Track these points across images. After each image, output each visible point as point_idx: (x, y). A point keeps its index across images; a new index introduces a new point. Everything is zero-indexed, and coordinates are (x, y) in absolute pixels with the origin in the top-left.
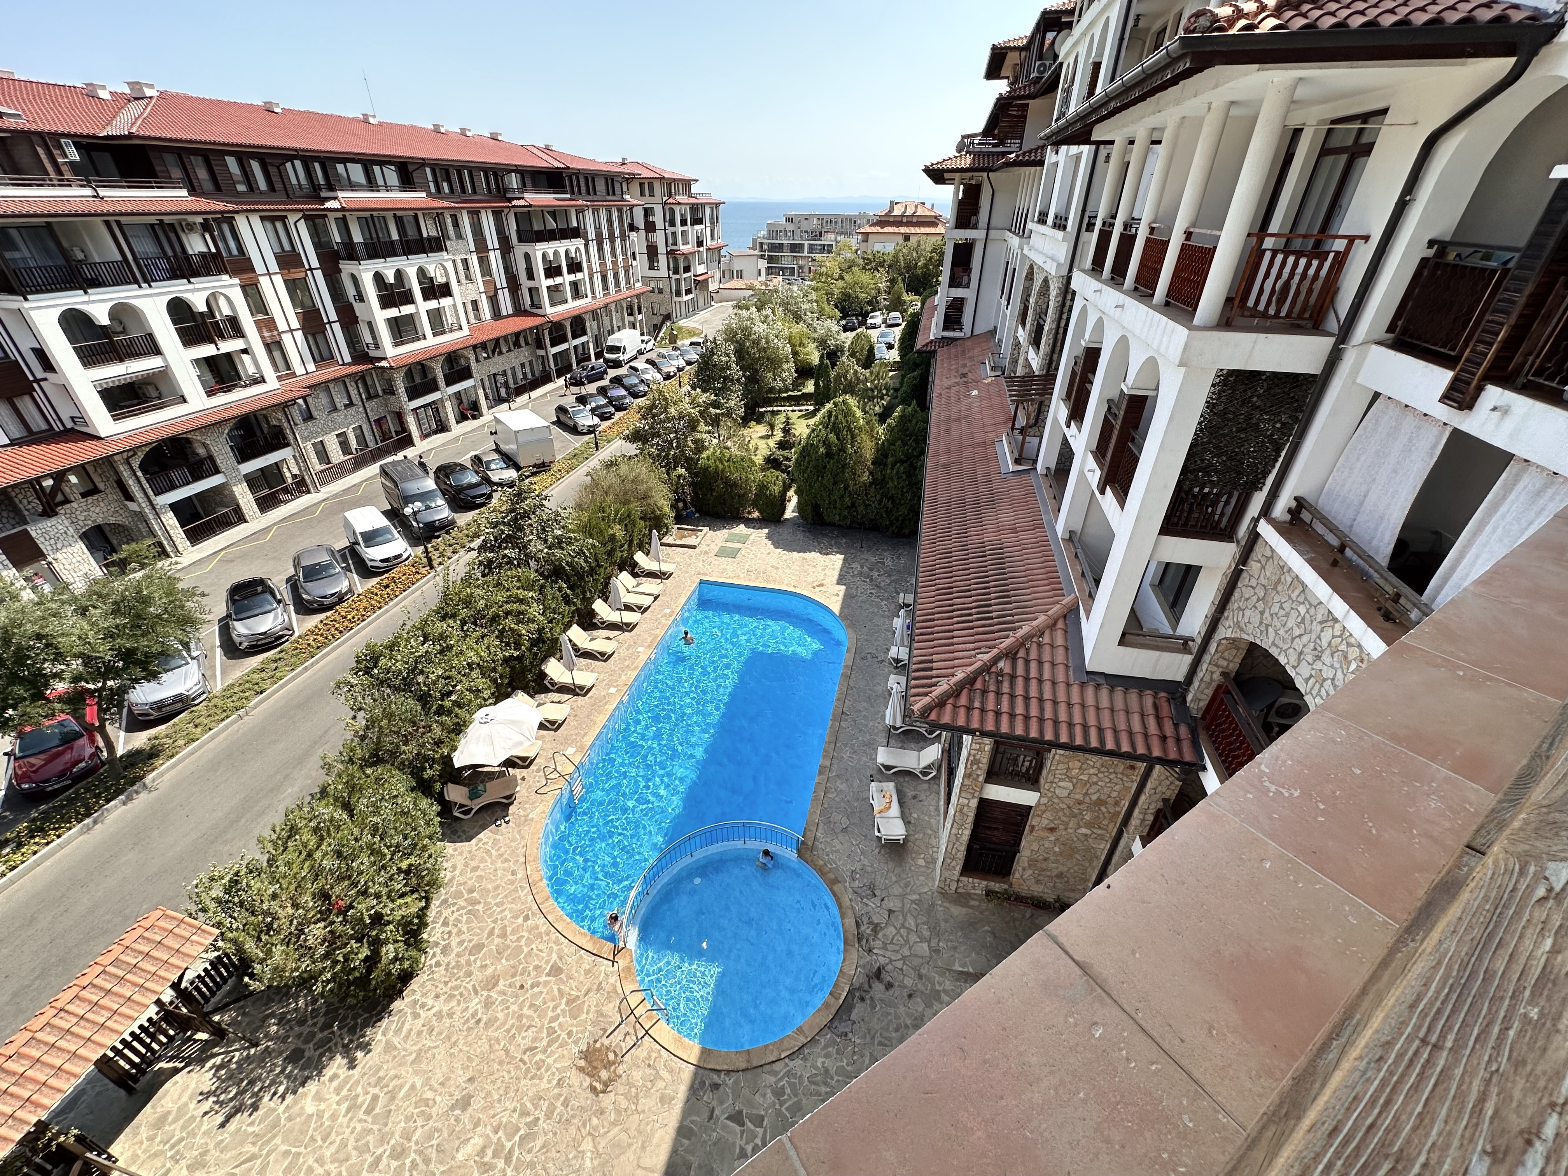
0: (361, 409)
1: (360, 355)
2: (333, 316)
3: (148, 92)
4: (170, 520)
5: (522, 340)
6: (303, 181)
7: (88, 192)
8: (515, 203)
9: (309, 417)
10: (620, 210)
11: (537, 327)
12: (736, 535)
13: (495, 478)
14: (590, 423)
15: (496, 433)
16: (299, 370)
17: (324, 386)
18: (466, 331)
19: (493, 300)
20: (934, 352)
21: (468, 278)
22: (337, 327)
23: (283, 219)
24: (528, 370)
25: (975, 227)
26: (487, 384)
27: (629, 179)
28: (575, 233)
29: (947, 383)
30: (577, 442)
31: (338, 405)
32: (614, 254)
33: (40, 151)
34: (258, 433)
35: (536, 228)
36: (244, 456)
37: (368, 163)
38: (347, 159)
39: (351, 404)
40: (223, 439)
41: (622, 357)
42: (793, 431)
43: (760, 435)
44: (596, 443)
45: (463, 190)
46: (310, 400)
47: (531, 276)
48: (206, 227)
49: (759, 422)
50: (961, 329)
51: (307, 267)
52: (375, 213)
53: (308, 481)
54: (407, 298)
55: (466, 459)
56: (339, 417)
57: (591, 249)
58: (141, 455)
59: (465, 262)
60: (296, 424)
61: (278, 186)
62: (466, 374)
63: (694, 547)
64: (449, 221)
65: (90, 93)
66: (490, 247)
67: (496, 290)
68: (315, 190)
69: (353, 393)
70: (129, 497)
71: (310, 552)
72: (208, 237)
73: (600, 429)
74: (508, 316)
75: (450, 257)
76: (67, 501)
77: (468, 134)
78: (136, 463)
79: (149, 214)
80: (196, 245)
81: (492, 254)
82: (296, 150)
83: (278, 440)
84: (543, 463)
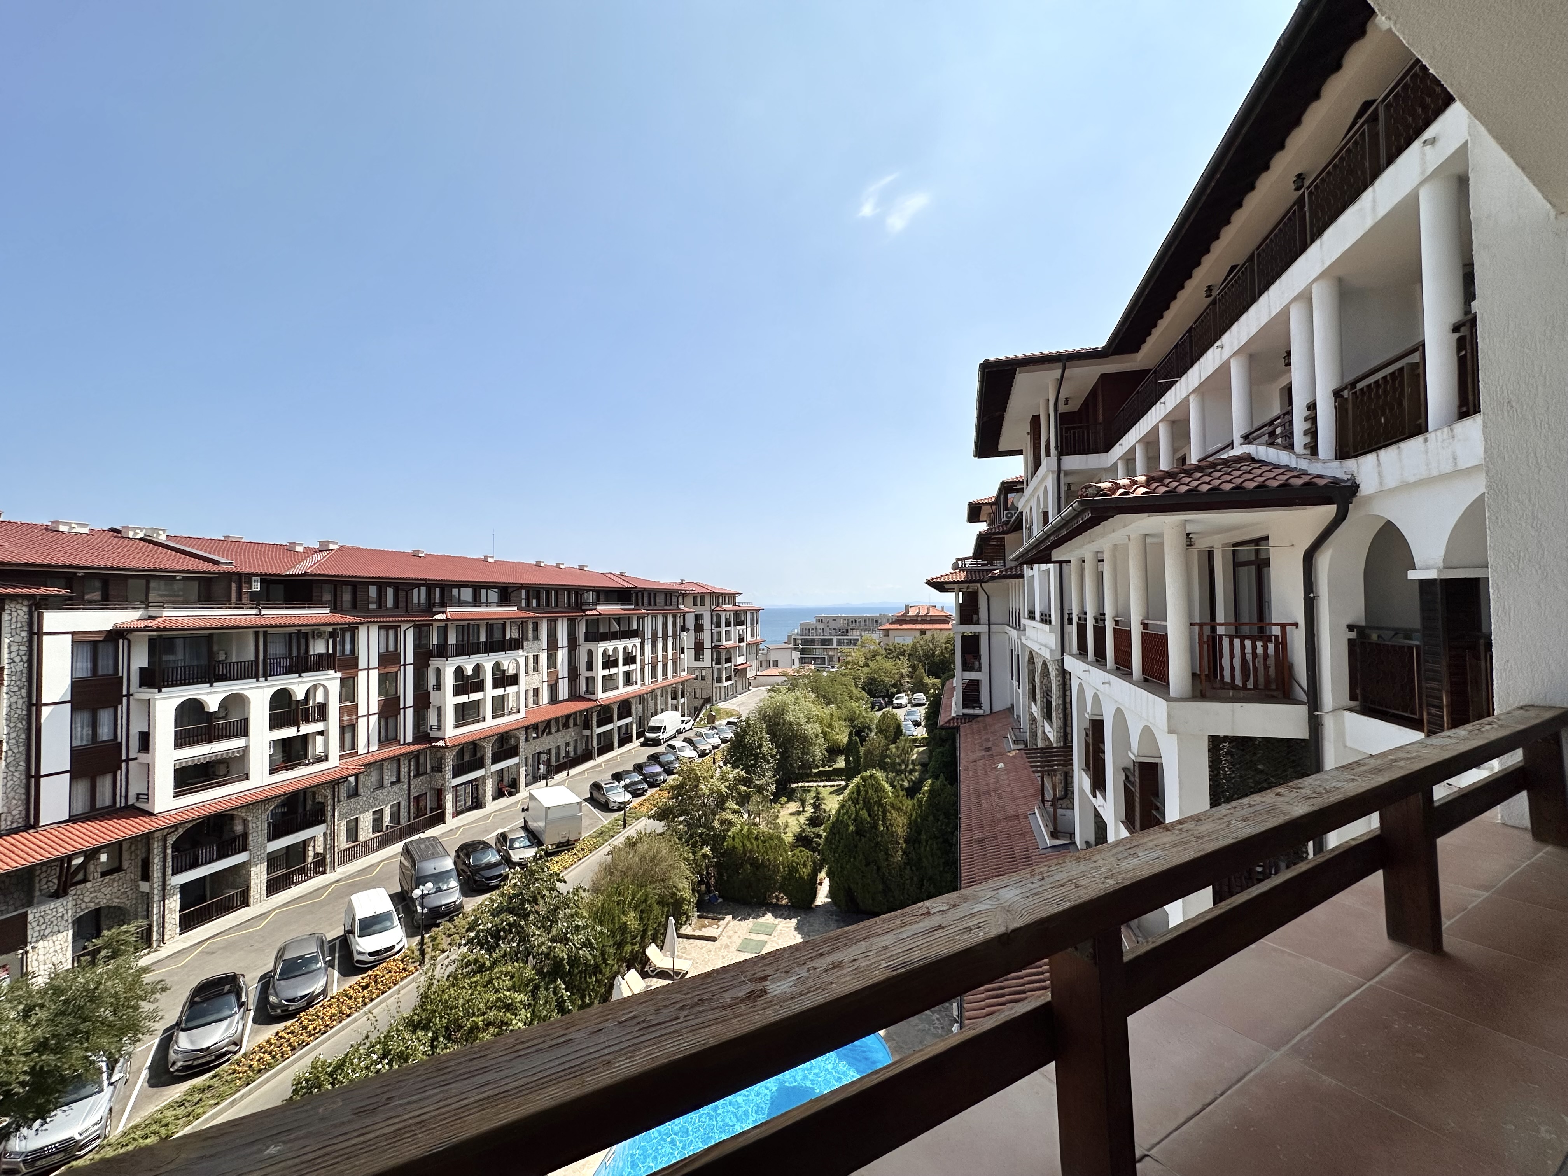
0: (405, 787)
1: (422, 735)
2: (410, 702)
3: (331, 547)
4: (174, 903)
5: (571, 722)
6: (423, 600)
7: (254, 611)
8: (588, 613)
9: (354, 793)
10: (674, 616)
11: (587, 710)
12: (762, 924)
13: (515, 857)
14: (622, 800)
15: (527, 810)
16: (362, 749)
17: (379, 765)
18: (522, 714)
19: (553, 688)
20: (957, 728)
21: (536, 670)
22: (410, 712)
23: (396, 628)
24: (571, 749)
25: (978, 623)
26: (530, 762)
27: (684, 594)
28: (634, 634)
29: (972, 757)
30: (605, 819)
31: (386, 782)
32: (665, 649)
33: (234, 585)
34: (300, 810)
35: (602, 631)
36: (276, 833)
37: (477, 588)
38: (460, 585)
39: (398, 781)
40: (264, 817)
41: (662, 736)
42: (823, 806)
43: (790, 811)
44: (625, 821)
45: (548, 604)
46: (361, 777)
47: (590, 667)
48: (333, 635)
49: (790, 800)
50: (980, 708)
51: (402, 663)
52: (472, 622)
53: (328, 860)
54: (479, 687)
55: (491, 838)
56: (382, 794)
57: (646, 647)
58: (181, 831)
59: (536, 658)
60: (339, 801)
61: (402, 604)
62: (513, 752)
63: (713, 939)
64: (531, 627)
65: (290, 549)
66: (560, 645)
67: (558, 679)
68: (430, 607)
69: (404, 770)
70: (146, 876)
71: (299, 942)
72: (331, 642)
73: (631, 805)
74: (564, 701)
75: (525, 654)
76: (85, 880)
77: (562, 566)
78: (171, 840)
79: (294, 626)
80: (319, 647)
81: (560, 652)
82: (425, 580)
83: (317, 816)
84: (568, 841)
